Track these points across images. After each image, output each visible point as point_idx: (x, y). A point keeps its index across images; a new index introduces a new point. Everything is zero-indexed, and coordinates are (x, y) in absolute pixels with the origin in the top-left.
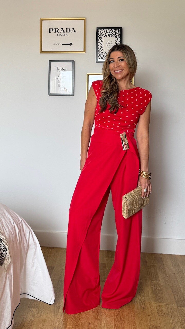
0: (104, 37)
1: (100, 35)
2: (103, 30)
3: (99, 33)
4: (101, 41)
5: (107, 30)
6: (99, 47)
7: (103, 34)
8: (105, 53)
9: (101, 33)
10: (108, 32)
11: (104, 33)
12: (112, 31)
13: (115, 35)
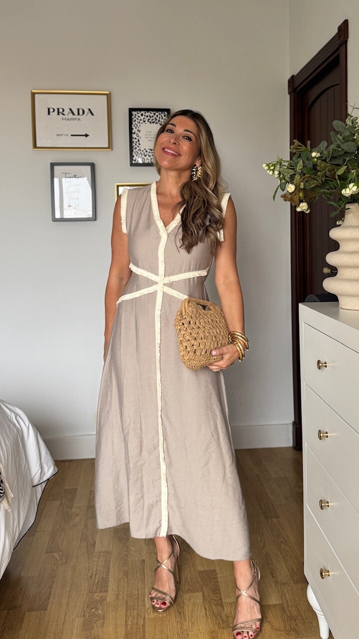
0: (141, 125)
1: (135, 121)
2: (139, 112)
3: (133, 117)
4: (136, 131)
5: (147, 112)
6: (134, 140)
7: (139, 119)
8: (145, 151)
9: (137, 117)
10: (147, 117)
11: (142, 118)
12: (155, 114)
13: (159, 121)
